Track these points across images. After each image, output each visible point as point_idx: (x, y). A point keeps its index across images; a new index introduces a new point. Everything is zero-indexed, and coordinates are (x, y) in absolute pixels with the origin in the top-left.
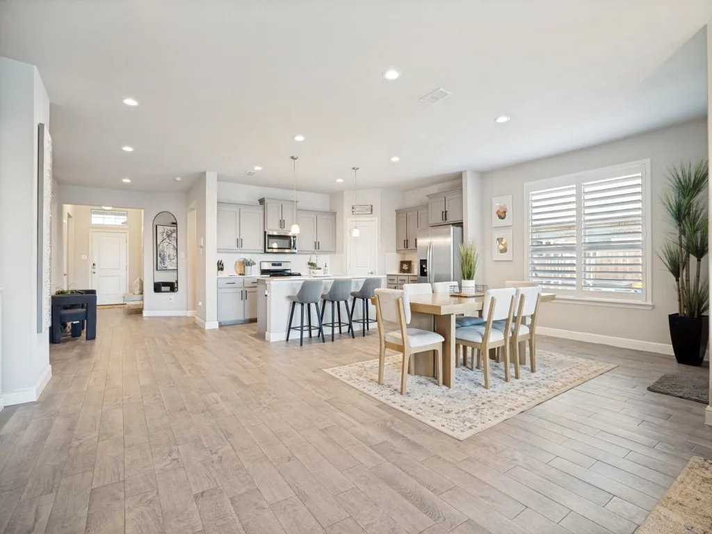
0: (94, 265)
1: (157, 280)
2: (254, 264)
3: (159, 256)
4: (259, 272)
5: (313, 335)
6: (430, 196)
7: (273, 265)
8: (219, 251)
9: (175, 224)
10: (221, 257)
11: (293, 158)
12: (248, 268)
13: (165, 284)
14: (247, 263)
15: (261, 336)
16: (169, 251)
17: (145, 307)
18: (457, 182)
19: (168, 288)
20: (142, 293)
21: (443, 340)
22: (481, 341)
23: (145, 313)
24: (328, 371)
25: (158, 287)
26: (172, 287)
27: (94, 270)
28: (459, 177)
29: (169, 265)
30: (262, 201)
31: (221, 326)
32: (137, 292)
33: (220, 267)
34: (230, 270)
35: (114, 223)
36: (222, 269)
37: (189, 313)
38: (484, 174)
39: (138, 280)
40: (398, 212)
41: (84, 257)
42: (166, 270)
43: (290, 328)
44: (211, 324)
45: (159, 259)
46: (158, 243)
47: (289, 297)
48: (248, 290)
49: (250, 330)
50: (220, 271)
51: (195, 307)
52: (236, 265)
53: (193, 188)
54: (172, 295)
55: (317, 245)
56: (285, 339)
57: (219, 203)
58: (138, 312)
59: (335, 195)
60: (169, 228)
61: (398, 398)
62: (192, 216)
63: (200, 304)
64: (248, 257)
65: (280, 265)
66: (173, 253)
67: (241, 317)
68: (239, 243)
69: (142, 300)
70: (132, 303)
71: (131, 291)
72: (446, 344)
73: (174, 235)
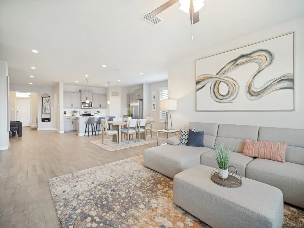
0: (17, 112)
1: (43, 118)
2: (77, 112)
3: (44, 109)
4: (79, 114)
5: (93, 134)
6: (136, 90)
7: (84, 112)
8: (64, 108)
9: (49, 97)
10: (65, 110)
11: (87, 80)
12: (75, 113)
13: (46, 119)
14: (75, 112)
15: (77, 135)
16: (48, 107)
17: (38, 127)
18: (141, 86)
19: (47, 120)
20: (37, 122)
21: (118, 132)
22: (127, 132)
23: (38, 129)
24: (91, 142)
25: (43, 120)
26: (49, 120)
27: (17, 114)
28: (142, 85)
29: (48, 112)
30: (80, 91)
31: (65, 132)
32: (35, 122)
33: (65, 113)
34: (69, 114)
35: (25, 97)
36: (66, 114)
37: (55, 129)
38: (150, 85)
39: (35, 117)
40: (128, 95)
41: (13, 109)
42: (46, 114)
43: (85, 132)
44: (62, 132)
45: (44, 110)
46: (43, 104)
47: (85, 122)
48: (75, 120)
49: (75, 133)
50: (65, 115)
51: (57, 127)
52: (71, 113)
53: (55, 87)
54: (49, 123)
55: (100, 106)
56: (84, 135)
57: (64, 92)
58: (36, 129)
59: (106, 89)
60: (47, 98)
61: (104, 146)
62: (55, 95)
63: (58, 125)
64: (75, 110)
65: (87, 112)
66: (49, 107)
67: (72, 129)
68: (72, 105)
69: (37, 124)
70: (33, 126)
71: (33, 121)
72: (118, 133)
73: (49, 101)
